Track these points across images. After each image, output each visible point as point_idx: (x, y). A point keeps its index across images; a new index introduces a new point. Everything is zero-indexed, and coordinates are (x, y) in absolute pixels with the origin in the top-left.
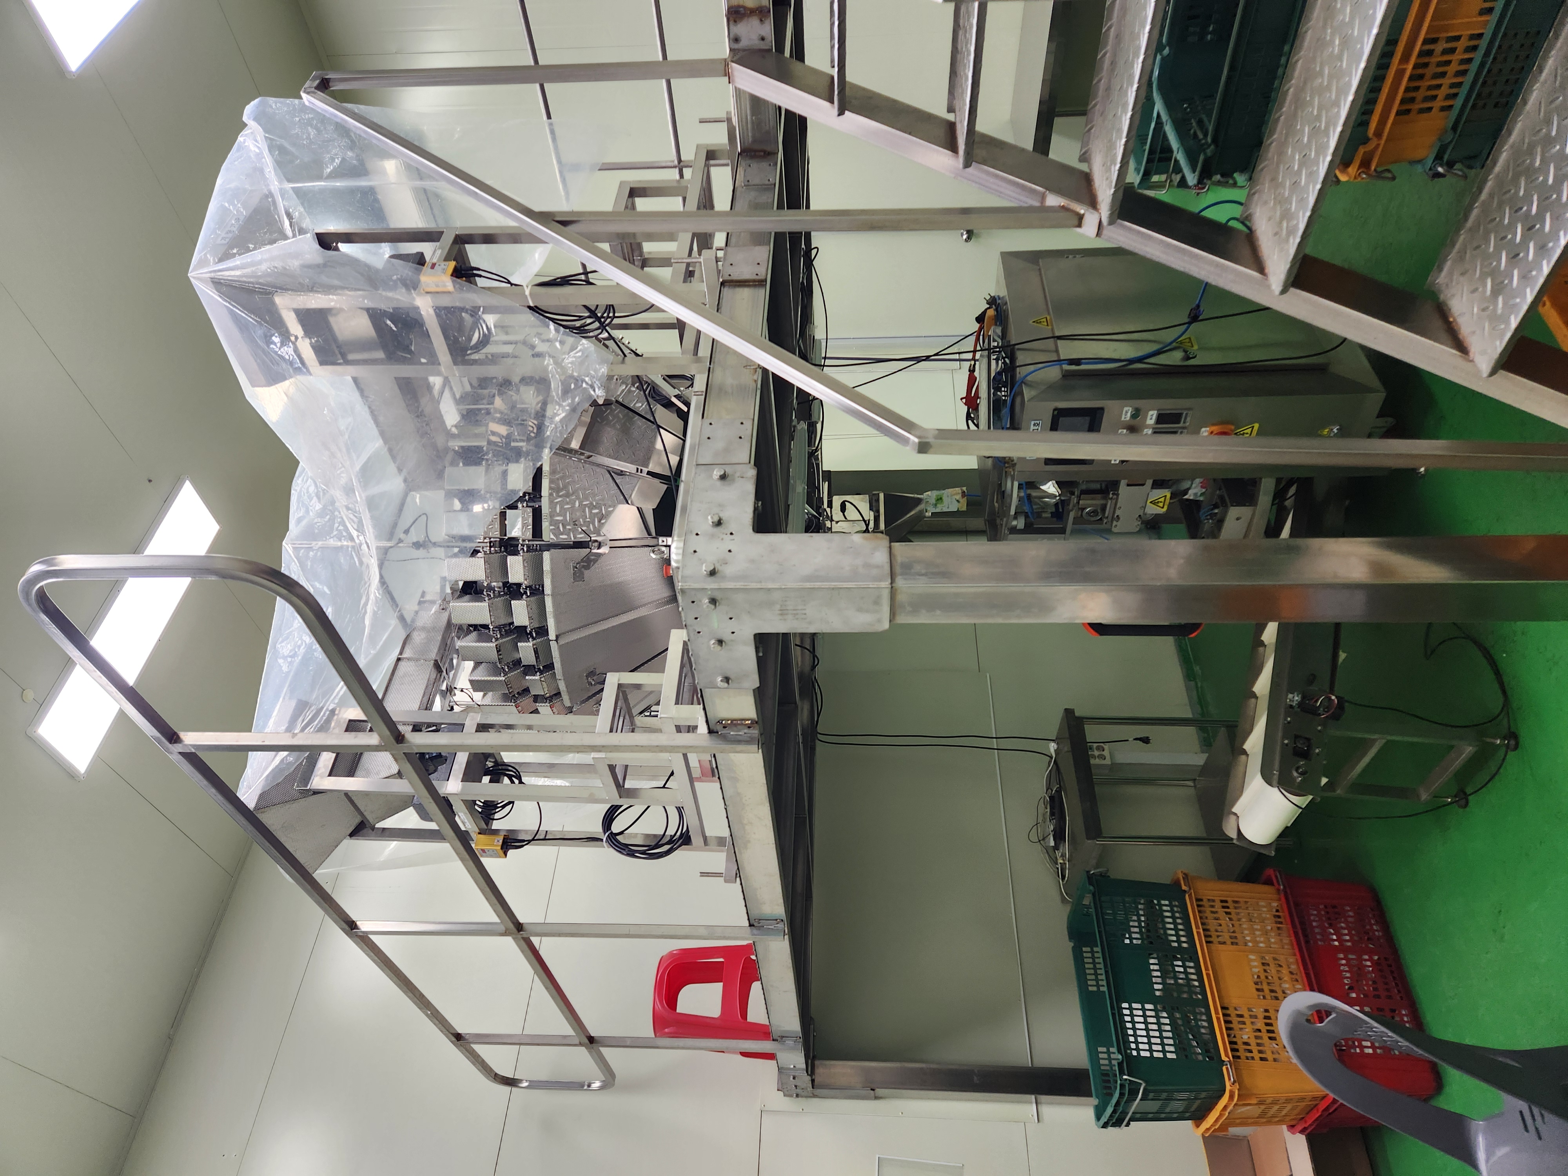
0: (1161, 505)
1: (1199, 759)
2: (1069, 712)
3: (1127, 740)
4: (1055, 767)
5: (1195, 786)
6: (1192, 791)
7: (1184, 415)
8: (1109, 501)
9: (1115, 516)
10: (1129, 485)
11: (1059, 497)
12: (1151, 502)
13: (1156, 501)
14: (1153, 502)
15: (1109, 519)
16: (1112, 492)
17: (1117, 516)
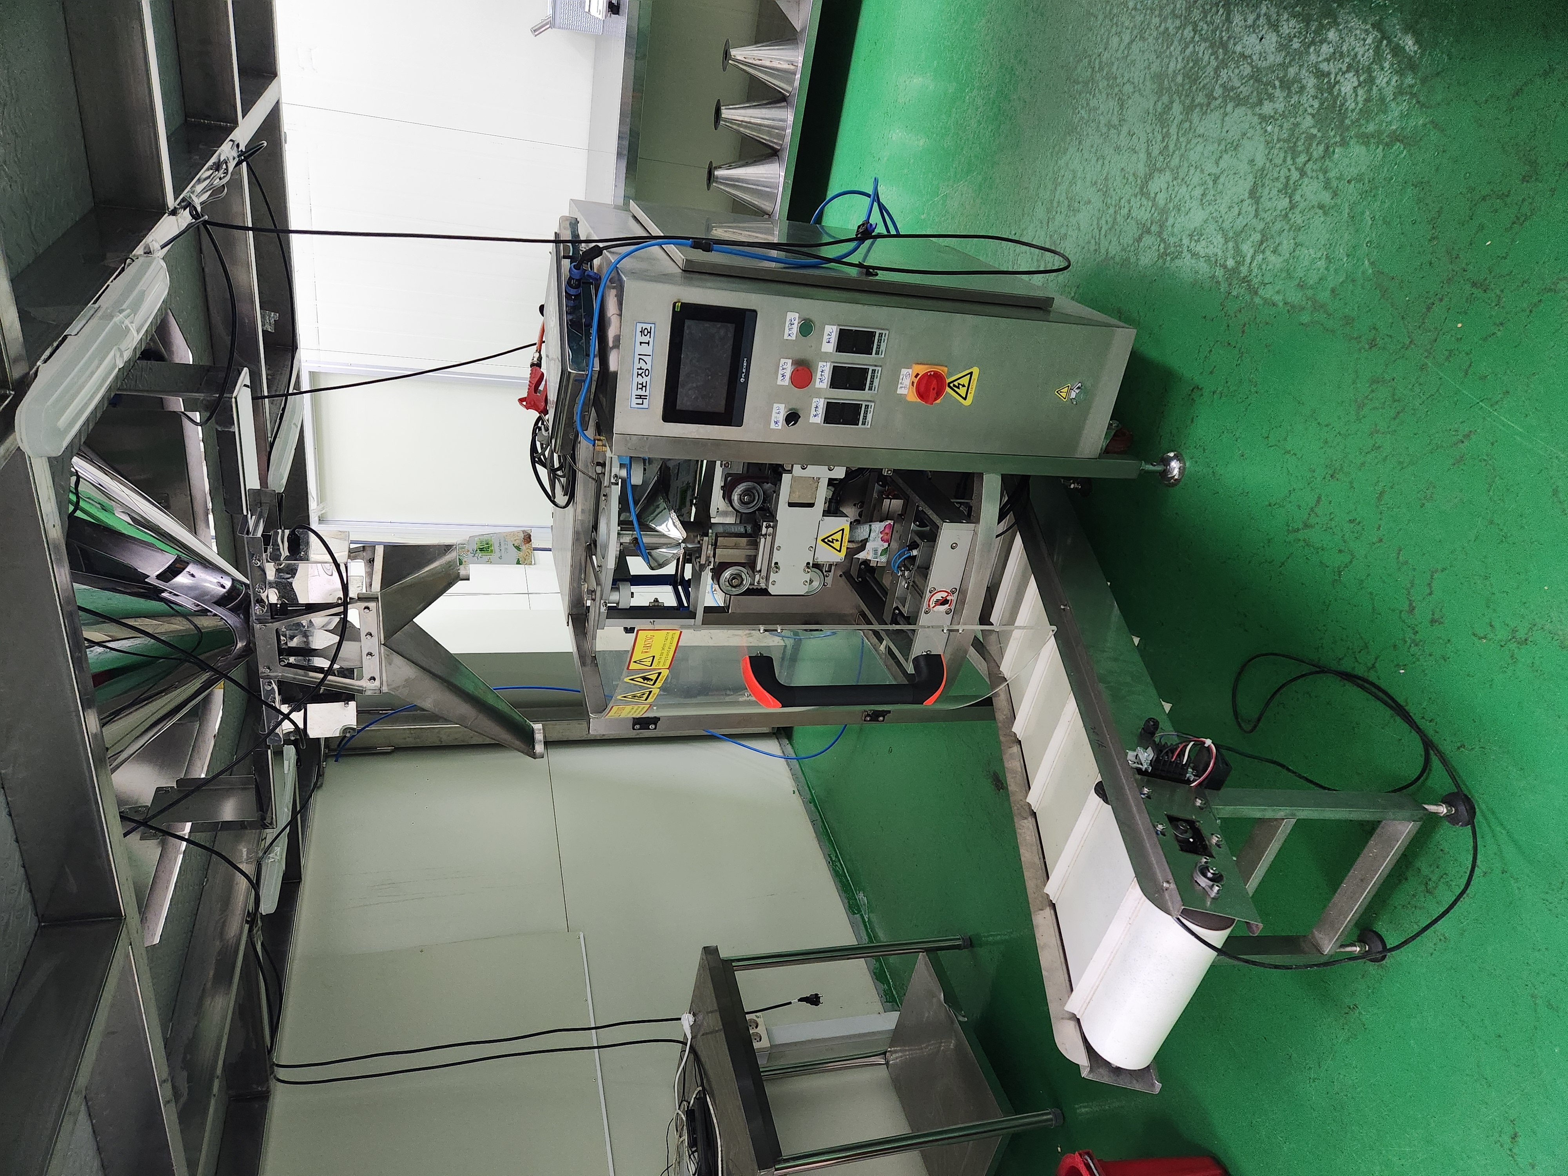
0: (837, 545)
1: (889, 1021)
2: (710, 952)
3: (790, 1003)
4: (692, 1056)
5: (887, 1064)
6: (882, 1073)
7: (877, 335)
8: (763, 540)
9: (773, 565)
10: (791, 505)
11: (683, 545)
12: (823, 540)
13: (830, 539)
14: (826, 540)
15: (764, 573)
16: (765, 524)
17: (776, 563)
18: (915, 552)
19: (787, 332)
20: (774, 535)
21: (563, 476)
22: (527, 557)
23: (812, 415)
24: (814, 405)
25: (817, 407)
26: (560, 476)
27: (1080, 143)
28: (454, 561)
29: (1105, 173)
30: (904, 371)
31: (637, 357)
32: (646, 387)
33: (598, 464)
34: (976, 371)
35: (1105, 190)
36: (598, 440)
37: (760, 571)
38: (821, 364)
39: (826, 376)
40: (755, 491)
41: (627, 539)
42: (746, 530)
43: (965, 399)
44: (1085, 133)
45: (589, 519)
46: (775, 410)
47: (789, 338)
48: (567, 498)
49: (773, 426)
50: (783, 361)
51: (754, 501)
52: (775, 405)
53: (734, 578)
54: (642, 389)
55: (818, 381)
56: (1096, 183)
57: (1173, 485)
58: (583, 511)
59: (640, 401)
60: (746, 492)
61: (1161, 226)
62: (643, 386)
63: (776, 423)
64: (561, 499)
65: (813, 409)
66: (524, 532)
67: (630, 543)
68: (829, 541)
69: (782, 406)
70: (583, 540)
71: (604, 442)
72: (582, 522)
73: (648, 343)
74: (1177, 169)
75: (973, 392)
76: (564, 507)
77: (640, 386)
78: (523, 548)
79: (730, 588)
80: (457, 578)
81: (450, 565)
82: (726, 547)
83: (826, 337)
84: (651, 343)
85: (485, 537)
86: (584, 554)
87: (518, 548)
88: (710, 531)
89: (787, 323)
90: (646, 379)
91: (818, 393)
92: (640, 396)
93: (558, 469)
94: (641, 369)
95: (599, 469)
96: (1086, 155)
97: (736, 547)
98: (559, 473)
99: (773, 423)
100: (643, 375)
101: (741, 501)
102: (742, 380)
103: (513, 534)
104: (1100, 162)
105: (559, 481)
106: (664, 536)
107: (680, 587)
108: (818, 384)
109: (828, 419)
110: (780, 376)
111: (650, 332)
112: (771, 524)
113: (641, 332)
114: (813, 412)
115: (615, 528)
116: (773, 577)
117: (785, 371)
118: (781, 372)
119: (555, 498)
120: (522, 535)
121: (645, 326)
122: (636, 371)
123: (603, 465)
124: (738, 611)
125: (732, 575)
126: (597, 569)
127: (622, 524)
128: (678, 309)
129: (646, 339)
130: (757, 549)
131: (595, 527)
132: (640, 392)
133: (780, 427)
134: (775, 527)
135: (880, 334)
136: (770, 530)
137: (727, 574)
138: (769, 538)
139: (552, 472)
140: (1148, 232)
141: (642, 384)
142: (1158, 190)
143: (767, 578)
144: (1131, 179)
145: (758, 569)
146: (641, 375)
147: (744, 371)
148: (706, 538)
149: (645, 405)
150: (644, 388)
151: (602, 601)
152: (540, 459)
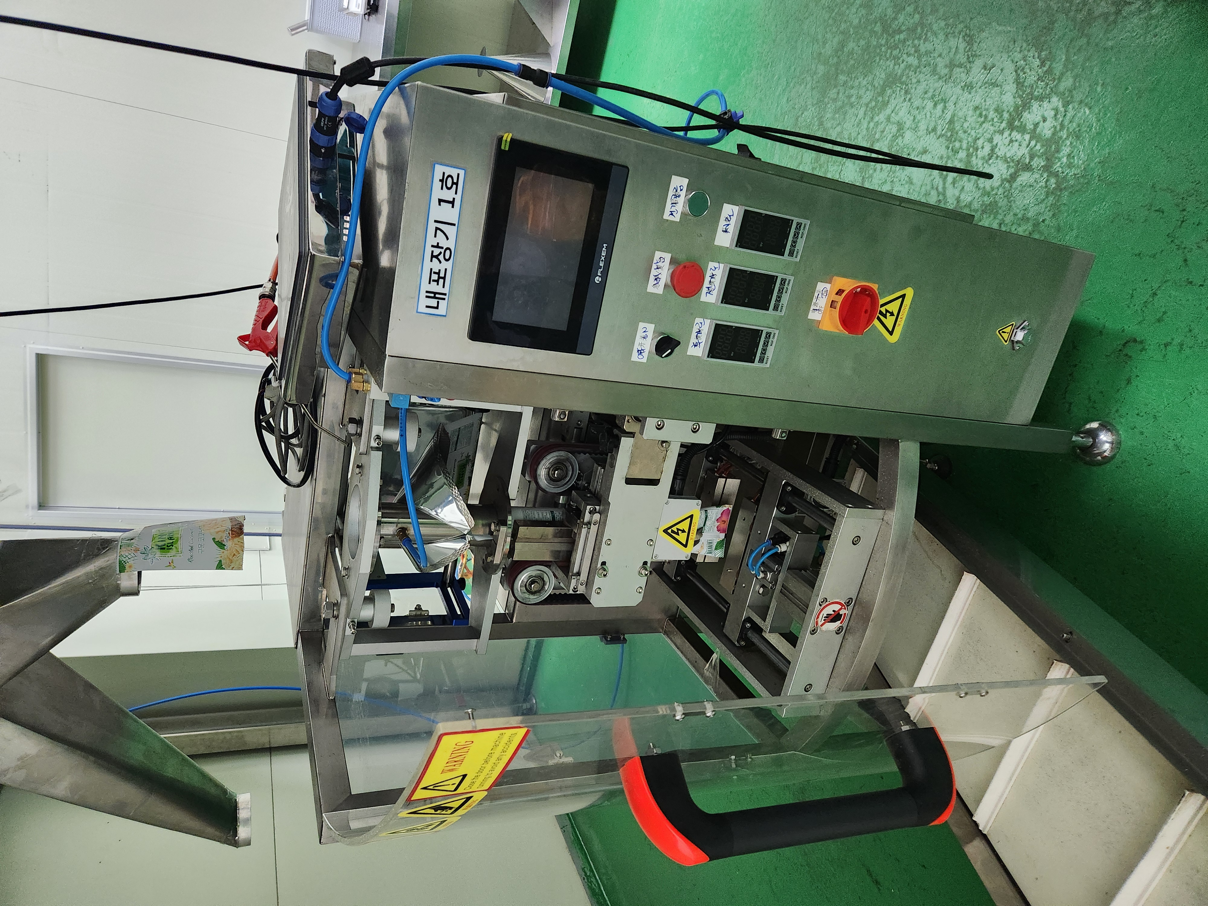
0: (682, 537)
7: (795, 225)
8: (584, 531)
9: (599, 565)
10: (630, 481)
11: (469, 538)
12: (665, 531)
13: (674, 529)
14: (669, 531)
15: (584, 577)
16: (588, 507)
17: (604, 563)
18: (783, 548)
19: (668, 207)
20: (602, 524)
21: (300, 446)
22: (235, 558)
23: (691, 344)
24: (695, 329)
25: (699, 332)
26: (295, 445)
27: (906, 92)
28: (110, 567)
29: (948, 117)
30: (820, 286)
31: (432, 226)
32: (444, 278)
33: (352, 421)
34: (909, 292)
35: (949, 134)
36: (356, 373)
37: (578, 574)
38: (711, 265)
39: (717, 285)
40: (568, 464)
41: (389, 530)
42: (553, 517)
43: (891, 333)
44: (914, 81)
45: (334, 502)
46: (640, 333)
47: (671, 218)
48: (302, 474)
49: (635, 357)
50: (658, 254)
51: (566, 477)
52: (641, 325)
53: (533, 582)
54: (437, 281)
55: (704, 290)
56: (934, 130)
57: (1099, 464)
58: (325, 492)
59: (433, 302)
60: (557, 465)
61: (1047, 159)
62: (440, 278)
63: (640, 352)
64: (294, 473)
65: (694, 334)
66: (231, 519)
67: (393, 535)
68: (673, 531)
69: (651, 327)
70: (323, 529)
71: (365, 377)
72: (323, 506)
73: (452, 203)
74: (1070, 91)
75: (902, 323)
76: (299, 486)
77: (435, 277)
78: (229, 544)
79: (527, 595)
80: (118, 593)
81: (103, 574)
82: (528, 540)
83: (722, 223)
84: (457, 203)
85: (169, 529)
86: (324, 550)
87: (221, 545)
88: (510, 518)
89: (671, 193)
90: (445, 265)
91: (704, 310)
92: (435, 293)
93: (293, 436)
94: (438, 246)
95: (352, 428)
96: (917, 103)
97: (542, 539)
98: (294, 441)
99: (635, 353)
100: (441, 257)
101: (551, 479)
102: (598, 280)
103: (214, 523)
104: (940, 107)
105: (294, 452)
106: (443, 525)
107: (449, 589)
108: (704, 297)
109: (713, 352)
110: (652, 278)
111: (457, 184)
112: (597, 508)
113: (442, 181)
114: (693, 340)
115: (374, 513)
116: (598, 581)
117: (659, 271)
118: (654, 272)
119: (286, 473)
120: (229, 525)
121: (449, 171)
122: (429, 250)
123: (359, 422)
124: (525, 620)
125: (530, 577)
126: (343, 573)
127: (384, 508)
128: (505, 147)
129: (448, 195)
130: (572, 543)
131: (341, 513)
132: (434, 287)
133: (644, 360)
134: (604, 513)
135: (798, 224)
136: (597, 517)
137: (523, 577)
138: (594, 528)
139: (284, 438)
140: (1028, 168)
141: (438, 273)
142: (1039, 118)
143: (589, 583)
144: (992, 114)
145: (576, 570)
146: (437, 257)
147: (602, 264)
148: (503, 529)
149: (442, 310)
150: (441, 281)
151: (348, 620)
152: (268, 423)
